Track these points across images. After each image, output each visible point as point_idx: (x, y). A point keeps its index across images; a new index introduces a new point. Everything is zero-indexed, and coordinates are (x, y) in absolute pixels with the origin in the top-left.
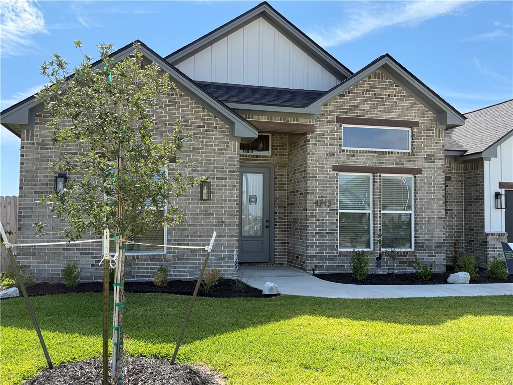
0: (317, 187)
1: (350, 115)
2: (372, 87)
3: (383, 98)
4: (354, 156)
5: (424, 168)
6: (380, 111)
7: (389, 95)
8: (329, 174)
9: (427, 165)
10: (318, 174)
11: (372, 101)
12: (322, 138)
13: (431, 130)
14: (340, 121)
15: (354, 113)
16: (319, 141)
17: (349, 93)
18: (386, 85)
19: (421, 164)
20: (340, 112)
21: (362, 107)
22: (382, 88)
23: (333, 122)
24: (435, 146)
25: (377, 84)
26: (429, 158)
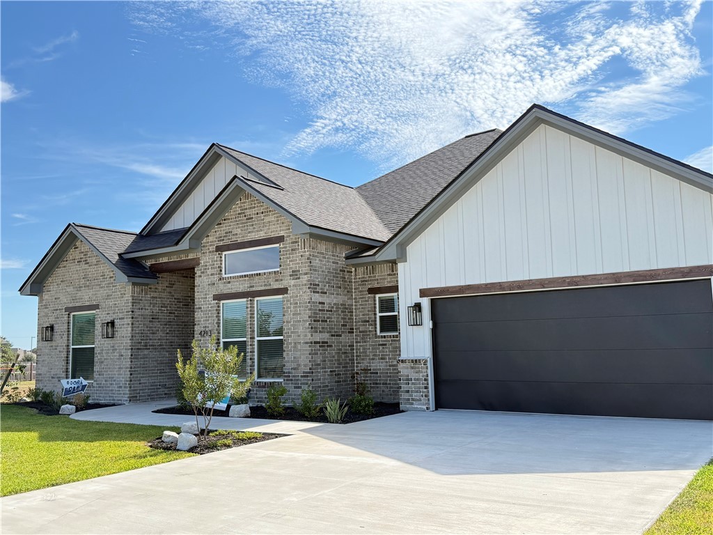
0: (202, 318)
1: (227, 242)
2: (243, 210)
3: (252, 218)
4: (229, 282)
5: (290, 286)
6: (249, 232)
7: (257, 214)
8: (211, 304)
9: (293, 282)
10: (202, 305)
11: (243, 223)
12: (205, 269)
13: (296, 242)
14: (220, 249)
15: (229, 239)
16: (203, 273)
17: (225, 220)
18: (255, 204)
19: (288, 282)
20: (218, 241)
21: (235, 231)
22: (251, 208)
23: (213, 252)
24: (300, 260)
25: (247, 205)
26: (295, 274)
